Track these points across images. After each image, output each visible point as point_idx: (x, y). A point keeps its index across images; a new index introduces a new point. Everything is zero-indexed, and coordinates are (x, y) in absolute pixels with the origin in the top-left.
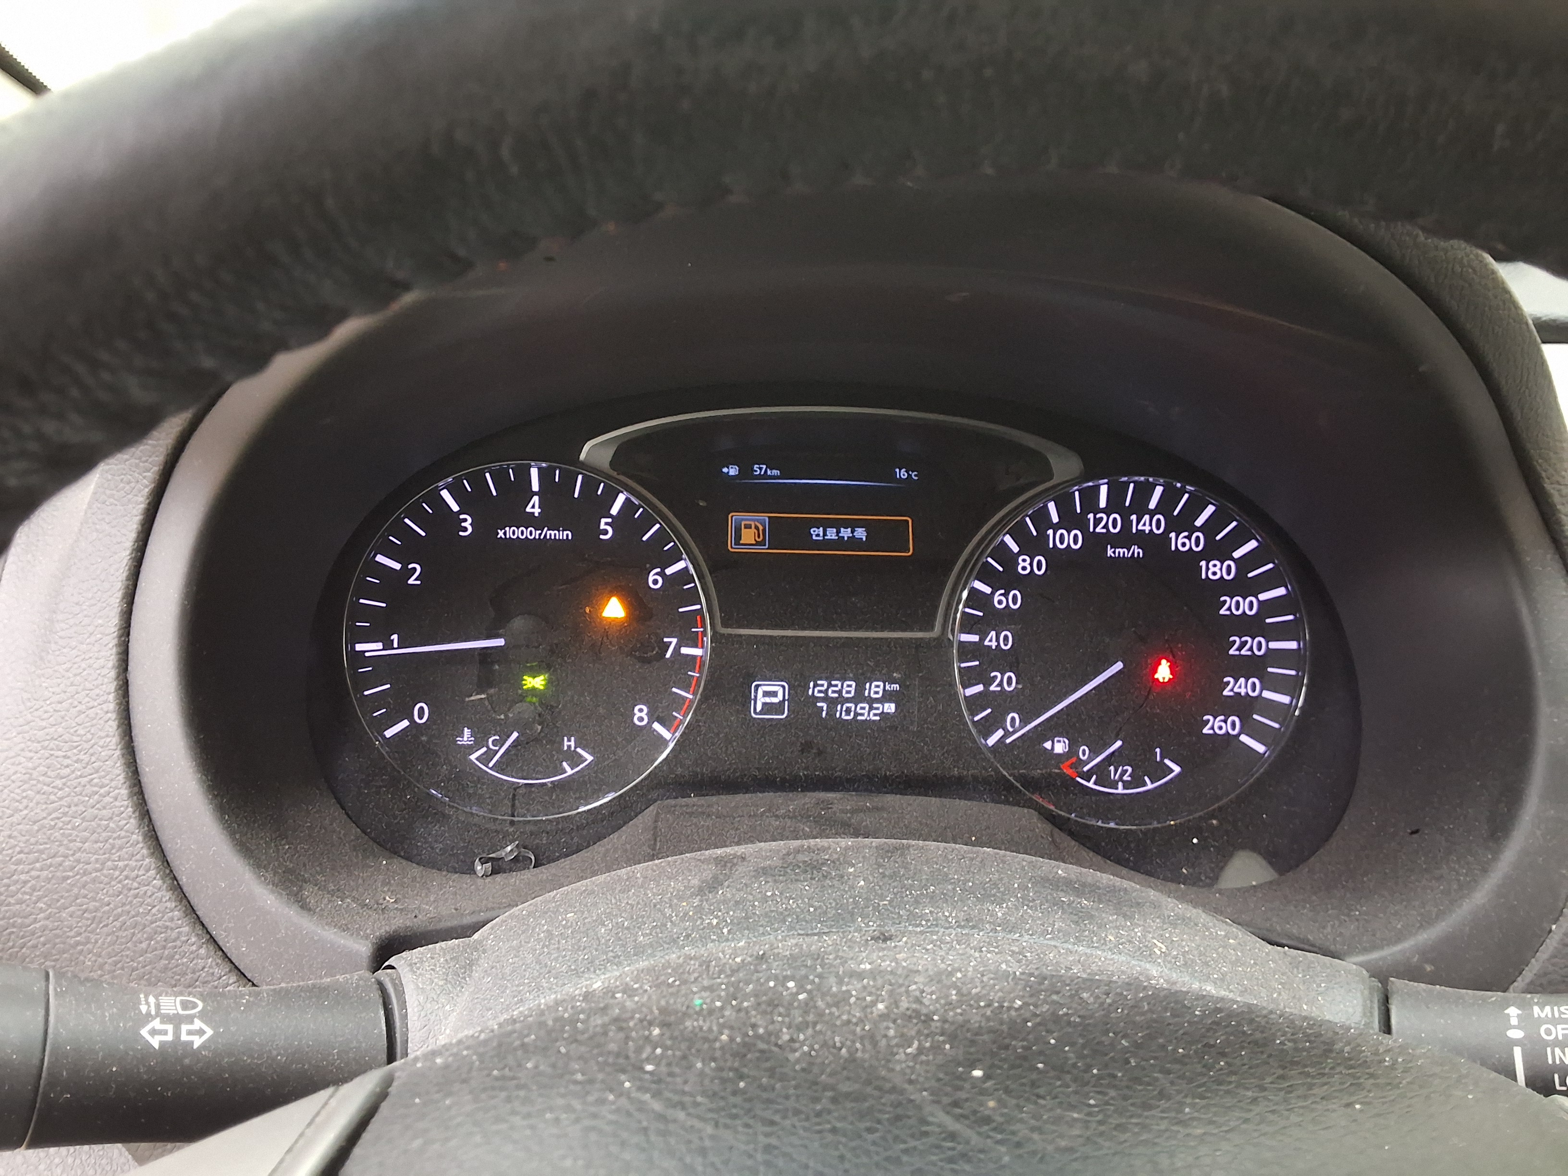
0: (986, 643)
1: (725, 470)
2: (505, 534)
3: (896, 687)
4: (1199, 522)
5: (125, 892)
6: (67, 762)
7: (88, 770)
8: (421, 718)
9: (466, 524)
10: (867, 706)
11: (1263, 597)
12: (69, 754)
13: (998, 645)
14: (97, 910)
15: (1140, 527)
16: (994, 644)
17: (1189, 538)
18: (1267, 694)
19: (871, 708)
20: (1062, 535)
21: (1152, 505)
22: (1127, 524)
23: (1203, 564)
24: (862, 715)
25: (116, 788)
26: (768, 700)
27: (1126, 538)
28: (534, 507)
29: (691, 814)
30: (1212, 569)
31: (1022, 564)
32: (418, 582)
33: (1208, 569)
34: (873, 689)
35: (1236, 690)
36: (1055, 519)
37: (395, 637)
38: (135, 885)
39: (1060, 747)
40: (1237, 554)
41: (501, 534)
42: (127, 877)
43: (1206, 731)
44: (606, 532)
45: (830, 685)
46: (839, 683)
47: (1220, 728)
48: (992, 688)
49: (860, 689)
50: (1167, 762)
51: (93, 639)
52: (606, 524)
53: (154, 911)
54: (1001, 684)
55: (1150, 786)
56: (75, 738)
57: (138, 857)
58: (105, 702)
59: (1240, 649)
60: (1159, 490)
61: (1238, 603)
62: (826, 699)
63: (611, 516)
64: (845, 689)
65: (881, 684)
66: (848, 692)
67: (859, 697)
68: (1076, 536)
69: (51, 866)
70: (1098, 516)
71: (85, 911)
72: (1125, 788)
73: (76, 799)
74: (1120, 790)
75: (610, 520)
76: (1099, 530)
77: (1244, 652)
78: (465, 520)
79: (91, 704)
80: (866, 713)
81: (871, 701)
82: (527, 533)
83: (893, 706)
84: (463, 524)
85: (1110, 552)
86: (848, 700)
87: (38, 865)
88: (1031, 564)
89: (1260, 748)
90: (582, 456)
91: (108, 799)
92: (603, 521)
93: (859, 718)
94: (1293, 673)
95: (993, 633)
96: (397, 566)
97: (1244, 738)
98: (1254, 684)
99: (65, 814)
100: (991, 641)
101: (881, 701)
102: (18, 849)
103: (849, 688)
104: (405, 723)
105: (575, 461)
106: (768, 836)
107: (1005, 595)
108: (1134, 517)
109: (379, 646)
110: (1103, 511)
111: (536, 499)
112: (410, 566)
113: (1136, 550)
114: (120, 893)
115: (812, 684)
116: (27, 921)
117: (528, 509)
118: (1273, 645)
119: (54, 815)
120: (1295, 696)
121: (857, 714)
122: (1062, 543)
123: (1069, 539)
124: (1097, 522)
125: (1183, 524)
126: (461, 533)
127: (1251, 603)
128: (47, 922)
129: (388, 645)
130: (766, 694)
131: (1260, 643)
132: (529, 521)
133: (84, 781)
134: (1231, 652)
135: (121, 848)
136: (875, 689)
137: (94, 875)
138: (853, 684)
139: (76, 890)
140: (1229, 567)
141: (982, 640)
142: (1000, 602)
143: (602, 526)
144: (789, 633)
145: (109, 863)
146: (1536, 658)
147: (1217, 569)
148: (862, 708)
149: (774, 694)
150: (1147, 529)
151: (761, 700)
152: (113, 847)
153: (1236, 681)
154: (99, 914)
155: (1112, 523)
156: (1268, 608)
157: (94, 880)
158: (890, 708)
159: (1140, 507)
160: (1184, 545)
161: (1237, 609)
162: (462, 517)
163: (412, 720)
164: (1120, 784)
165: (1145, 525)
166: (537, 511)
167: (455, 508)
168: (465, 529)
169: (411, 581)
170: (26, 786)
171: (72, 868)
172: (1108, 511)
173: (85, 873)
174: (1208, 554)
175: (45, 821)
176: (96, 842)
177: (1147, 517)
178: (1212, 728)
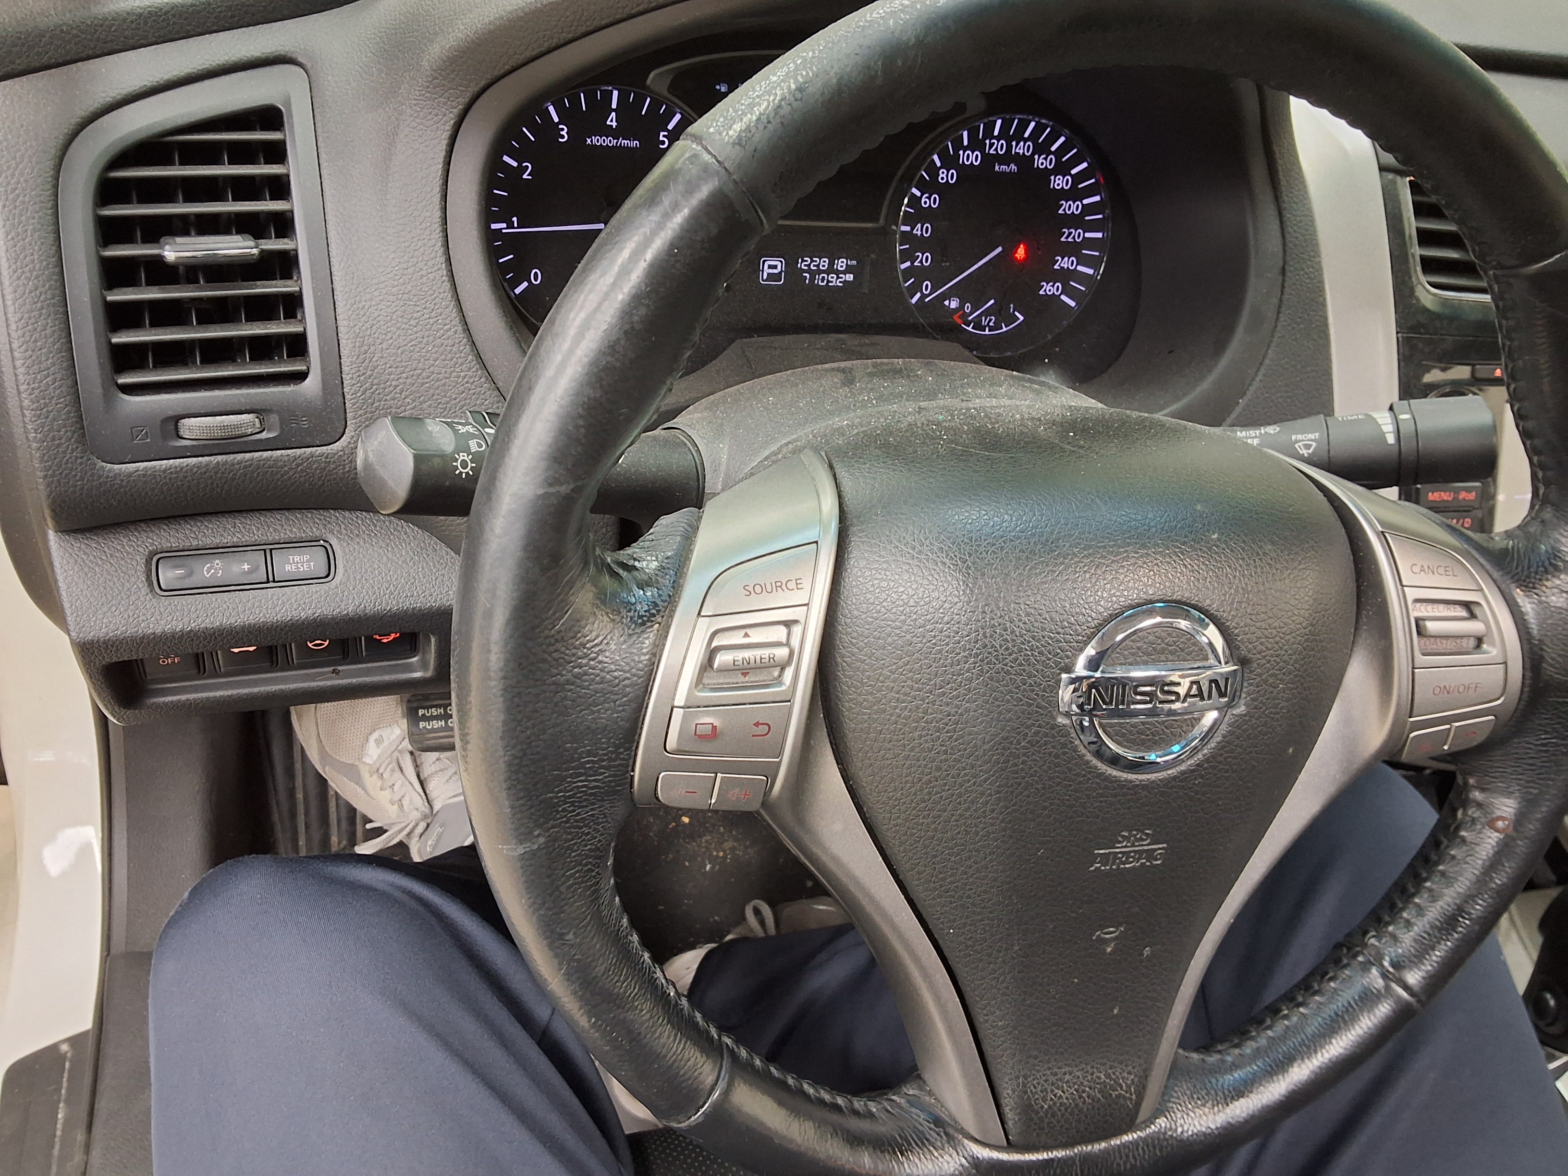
0: (915, 232)
1: (718, 87)
2: (592, 141)
3: (854, 262)
4: (1053, 148)
5: (466, 391)
6: (418, 309)
7: (433, 314)
8: (536, 280)
9: (564, 133)
10: (835, 276)
11: (1085, 202)
12: (418, 303)
13: (922, 234)
14: (448, 403)
15: (1017, 151)
16: (919, 233)
17: (1046, 159)
18: (1079, 268)
19: (838, 278)
20: (968, 155)
21: (1026, 135)
22: (1009, 147)
23: (1052, 178)
24: (832, 282)
25: (454, 326)
26: (771, 271)
27: (1008, 158)
28: (612, 121)
29: (763, 347)
30: (1057, 182)
31: (941, 175)
32: (530, 177)
33: (1055, 181)
34: (840, 264)
35: (1062, 265)
36: (966, 143)
37: (515, 219)
38: (473, 387)
39: (954, 304)
40: (1073, 172)
41: (589, 141)
42: (467, 382)
43: (1041, 292)
44: (663, 143)
45: (812, 261)
46: (817, 259)
47: (1050, 290)
48: (916, 264)
49: (831, 264)
50: (1017, 313)
51: (423, 226)
52: (664, 136)
53: (486, 403)
54: (921, 262)
55: (1005, 329)
56: (421, 293)
57: (474, 369)
58: (439, 269)
59: (1067, 237)
60: (1033, 124)
61: (1070, 205)
62: (809, 271)
63: (668, 131)
64: (822, 263)
65: (845, 260)
66: (824, 266)
67: (831, 270)
68: (977, 156)
69: (413, 376)
70: (993, 141)
71: (440, 403)
72: (990, 331)
73: (427, 333)
74: (987, 332)
75: (666, 133)
76: (992, 152)
77: (1070, 239)
78: (563, 129)
79: (429, 271)
80: (834, 281)
81: (837, 272)
82: (607, 141)
83: (852, 276)
84: (562, 133)
85: (997, 168)
86: (824, 272)
87: (404, 375)
88: (947, 176)
89: (1072, 304)
90: (649, 82)
91: (450, 333)
92: (662, 134)
93: (830, 284)
94: (1097, 254)
95: (919, 225)
96: (515, 164)
97: (1063, 297)
98: (1073, 261)
99: (420, 343)
100: (917, 231)
101: (844, 272)
102: (388, 365)
103: (824, 263)
104: (525, 284)
105: (644, 87)
106: (818, 361)
107: (929, 198)
108: (1014, 143)
109: (504, 225)
110: (995, 138)
111: (613, 114)
112: (524, 164)
113: (1013, 167)
114: (463, 392)
115: (800, 261)
116: (399, 411)
117: (608, 123)
118: (1087, 235)
119: (413, 343)
120: (1097, 269)
121: (828, 281)
122: (968, 160)
123: (972, 158)
124: (991, 145)
125: (1042, 149)
126: (560, 140)
127: (1078, 206)
128: (413, 411)
129: (510, 226)
130: (770, 267)
131: (1079, 233)
132: (608, 132)
133: (431, 321)
134: (1063, 239)
135: (462, 364)
136: (841, 264)
137: (444, 381)
138: (827, 260)
139: (432, 391)
140: (1068, 180)
141: (912, 229)
142: (925, 203)
143: (661, 138)
144: (804, 223)
145: (454, 374)
146: (1252, 251)
147: (1060, 182)
148: (832, 277)
149: (775, 267)
150: (1021, 152)
151: (767, 271)
152: (456, 363)
153: (1062, 260)
154: (449, 406)
155: (999, 147)
156: (1088, 209)
157: (444, 385)
158: (850, 277)
159: (1019, 137)
160: (1042, 164)
161: (1069, 209)
162: (561, 126)
163: (530, 282)
164: (987, 329)
165: (1020, 149)
166: (614, 124)
167: (556, 119)
168: (563, 137)
169: (525, 176)
170: (389, 324)
171: (428, 377)
172: (998, 139)
173: (438, 380)
174: (1056, 171)
175: (406, 348)
176: (444, 360)
177: (1022, 143)
178: (1045, 291)
